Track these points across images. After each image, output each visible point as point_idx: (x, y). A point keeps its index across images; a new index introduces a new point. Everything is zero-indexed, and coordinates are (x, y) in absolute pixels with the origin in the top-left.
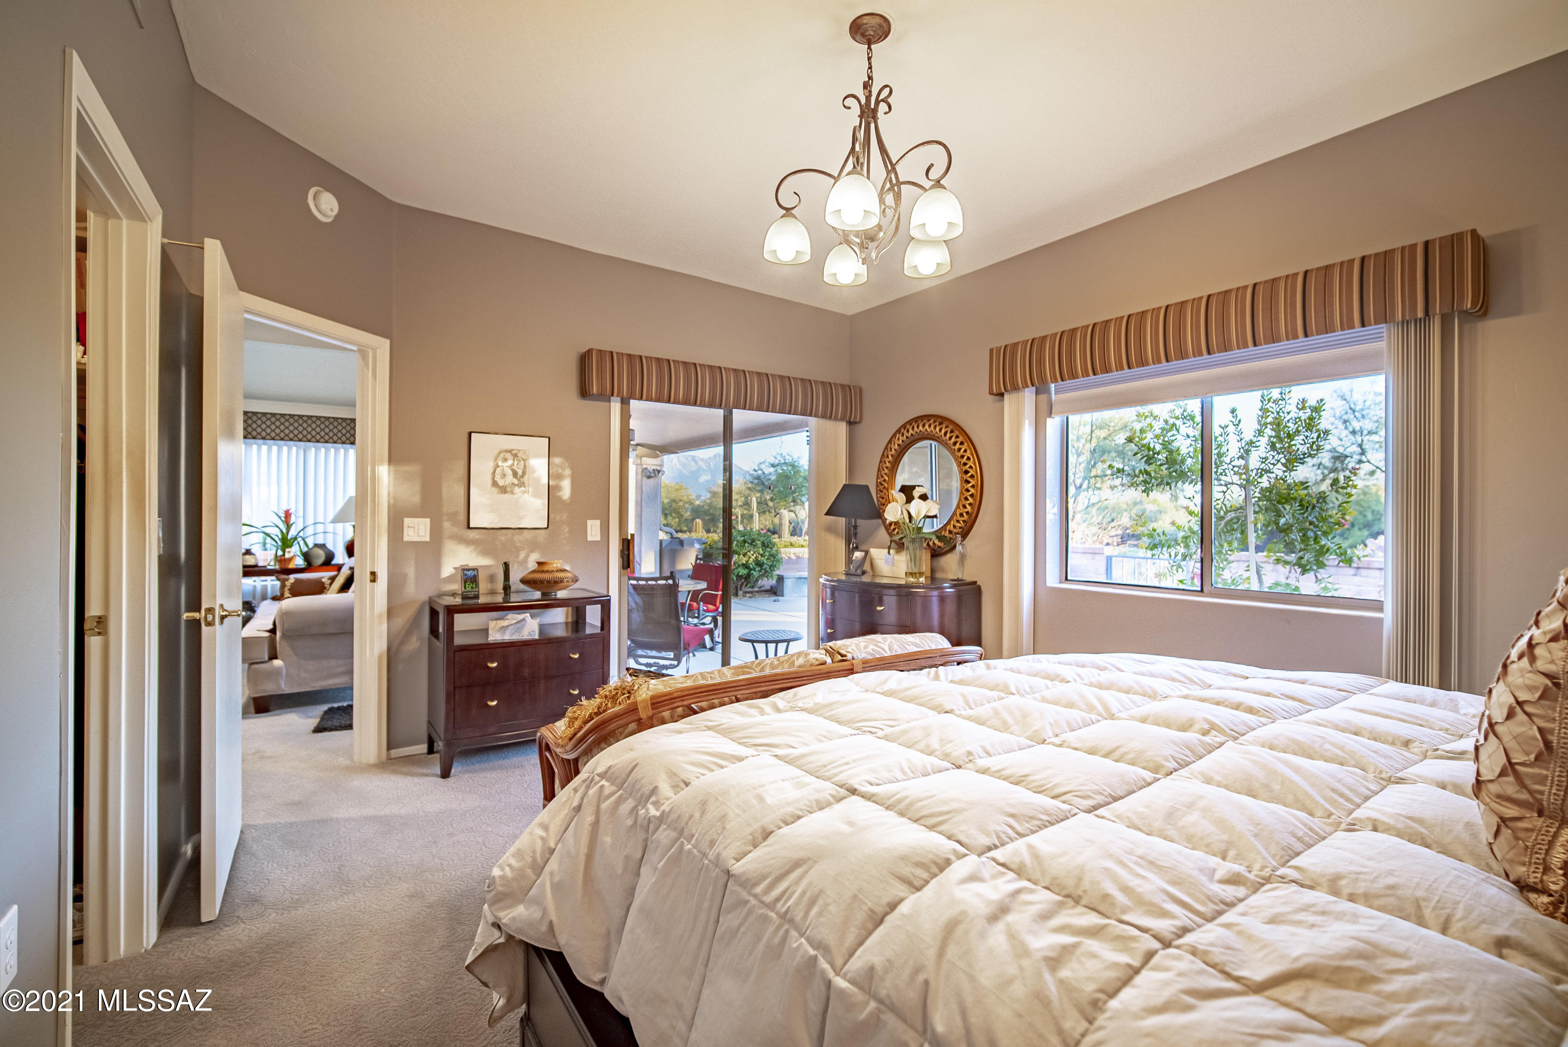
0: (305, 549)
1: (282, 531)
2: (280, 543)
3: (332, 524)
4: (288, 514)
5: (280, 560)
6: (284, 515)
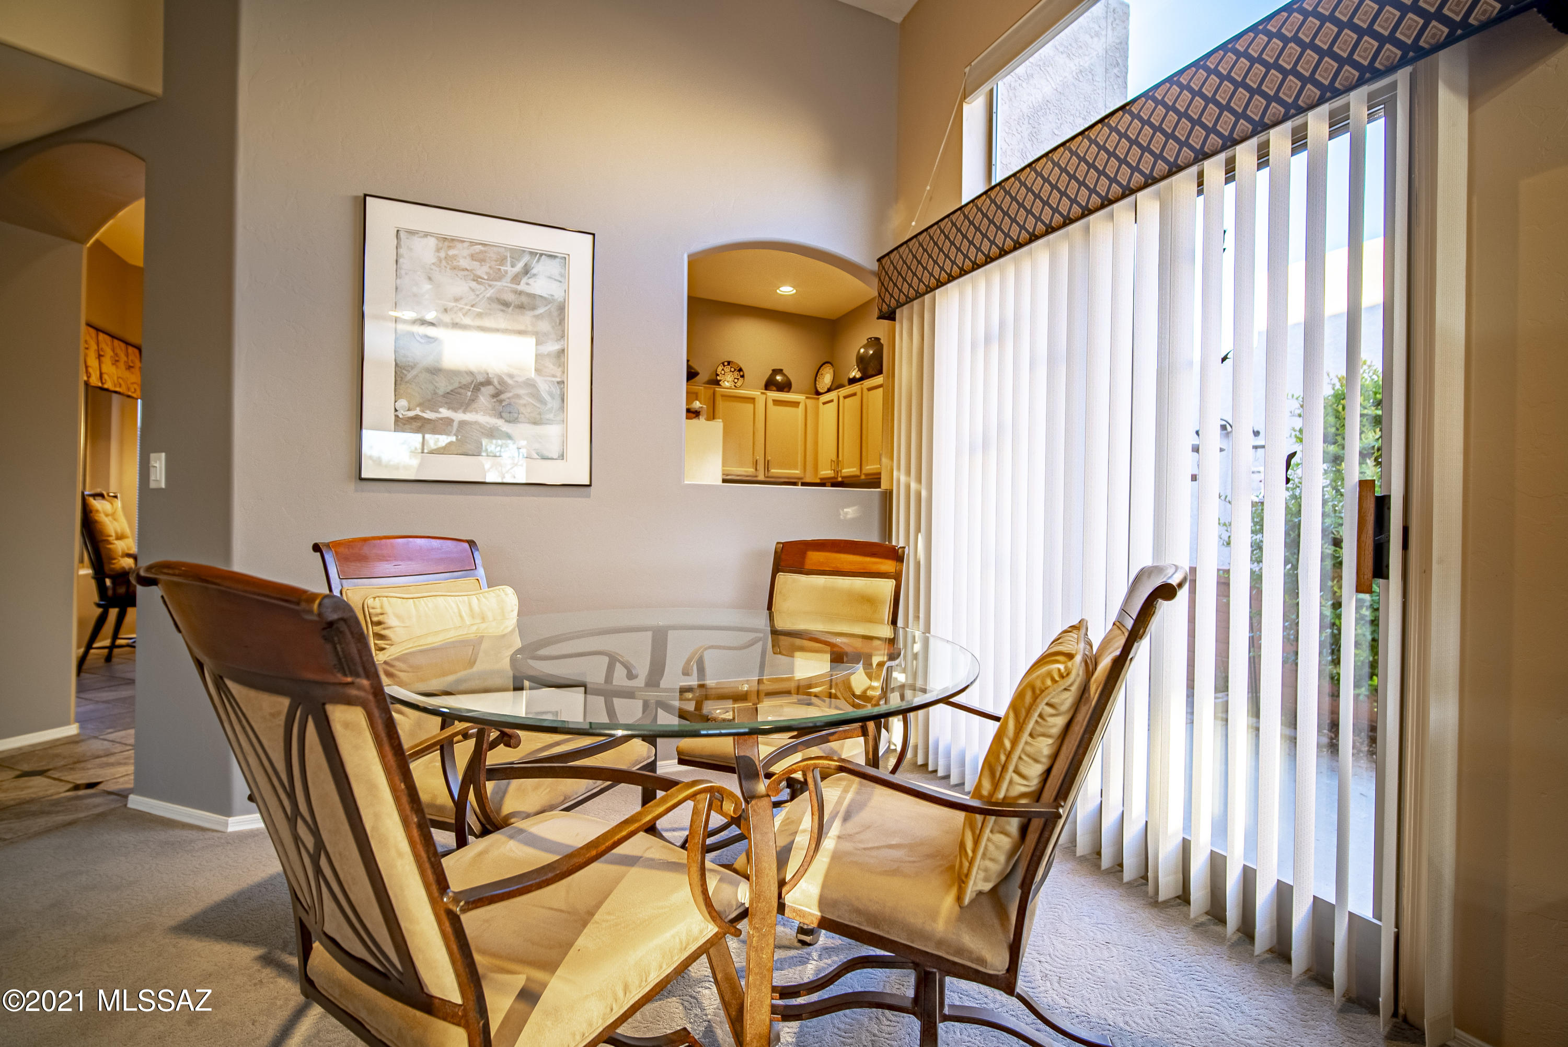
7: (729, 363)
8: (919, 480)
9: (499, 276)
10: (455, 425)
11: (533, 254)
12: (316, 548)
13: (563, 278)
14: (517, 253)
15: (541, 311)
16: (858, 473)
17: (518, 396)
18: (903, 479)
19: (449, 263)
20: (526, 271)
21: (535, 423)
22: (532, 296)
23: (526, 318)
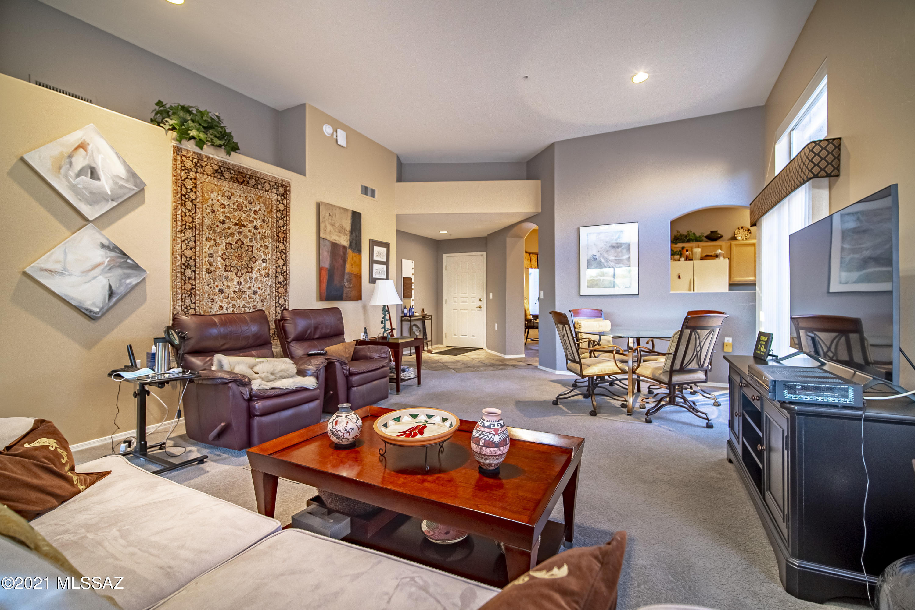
7: (742, 228)
9: (612, 240)
10: (601, 280)
11: (621, 232)
13: (630, 236)
15: (623, 247)
19: (599, 239)
20: (619, 237)
21: (623, 278)
22: (621, 243)
23: (619, 250)
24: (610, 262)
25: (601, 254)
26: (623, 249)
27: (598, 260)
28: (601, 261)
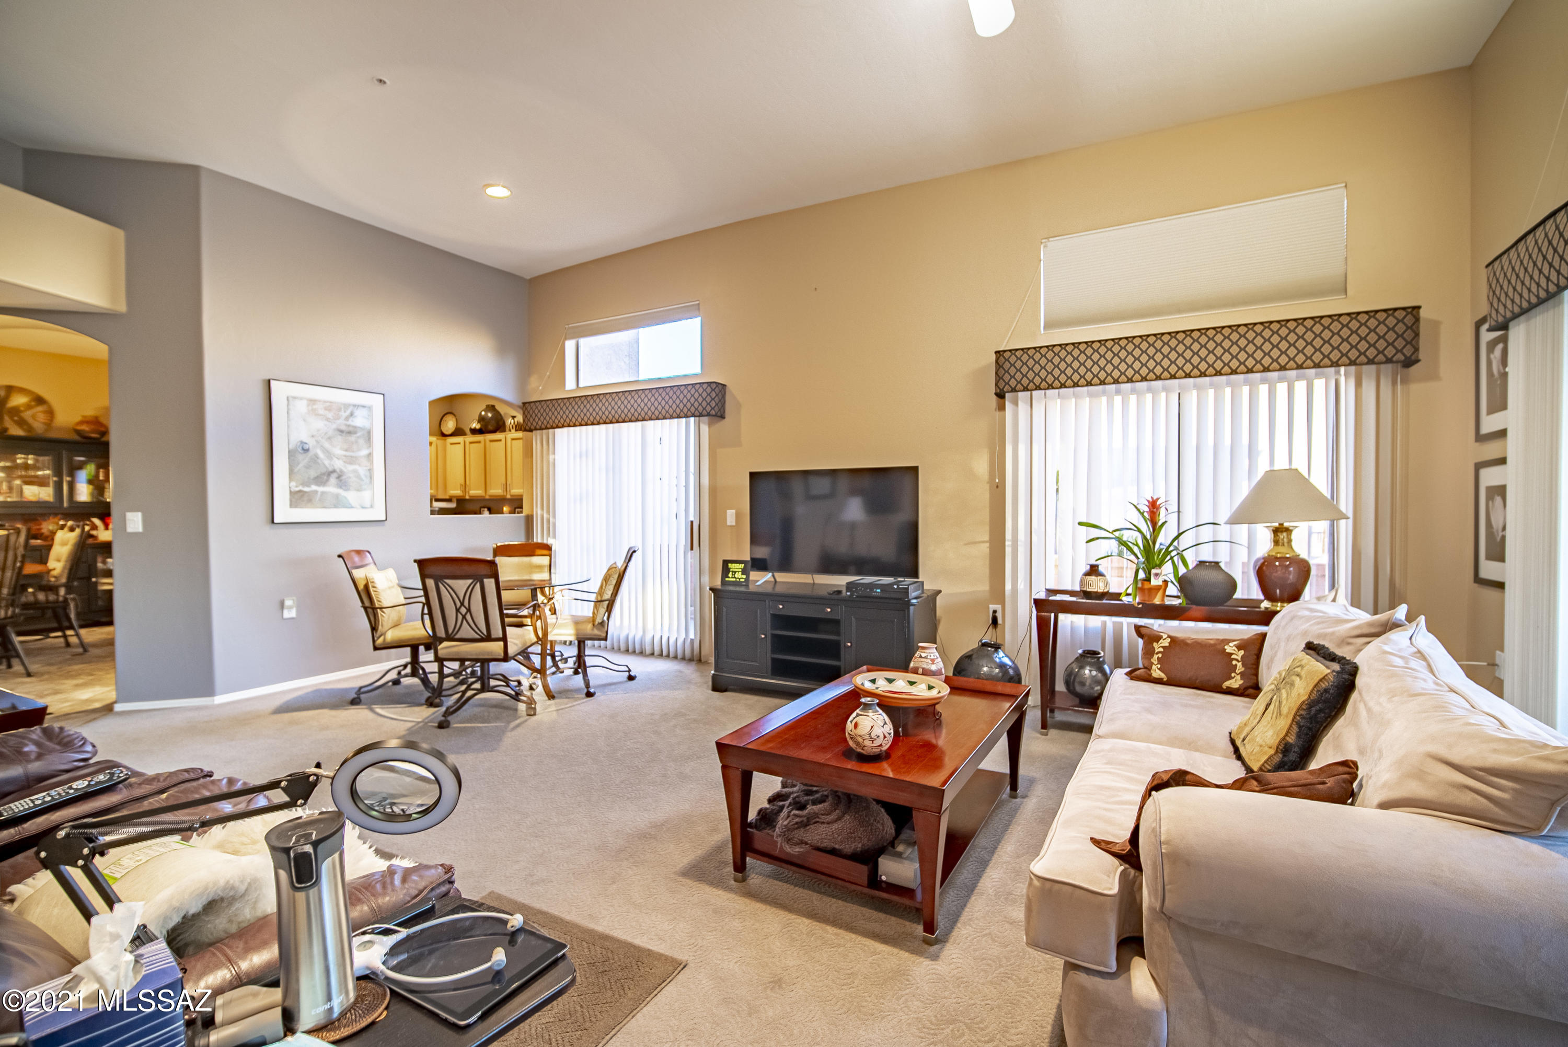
0: (1182, 570)
1: (1144, 537)
2: (1142, 560)
3: (1228, 526)
4: (1154, 506)
5: (1142, 586)
6: (1147, 509)
8: (548, 512)
9: (338, 418)
10: (319, 493)
11: (354, 406)
12: (340, 556)
13: (370, 417)
14: (346, 406)
15: (358, 434)
16: (484, 494)
17: (350, 478)
18: (539, 512)
19: (314, 412)
20: (352, 414)
21: (358, 490)
22: (355, 427)
23: (352, 438)
24: (335, 459)
25: (317, 442)
26: (358, 437)
27: (311, 454)
28: (317, 456)
